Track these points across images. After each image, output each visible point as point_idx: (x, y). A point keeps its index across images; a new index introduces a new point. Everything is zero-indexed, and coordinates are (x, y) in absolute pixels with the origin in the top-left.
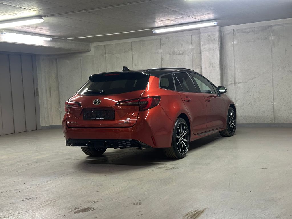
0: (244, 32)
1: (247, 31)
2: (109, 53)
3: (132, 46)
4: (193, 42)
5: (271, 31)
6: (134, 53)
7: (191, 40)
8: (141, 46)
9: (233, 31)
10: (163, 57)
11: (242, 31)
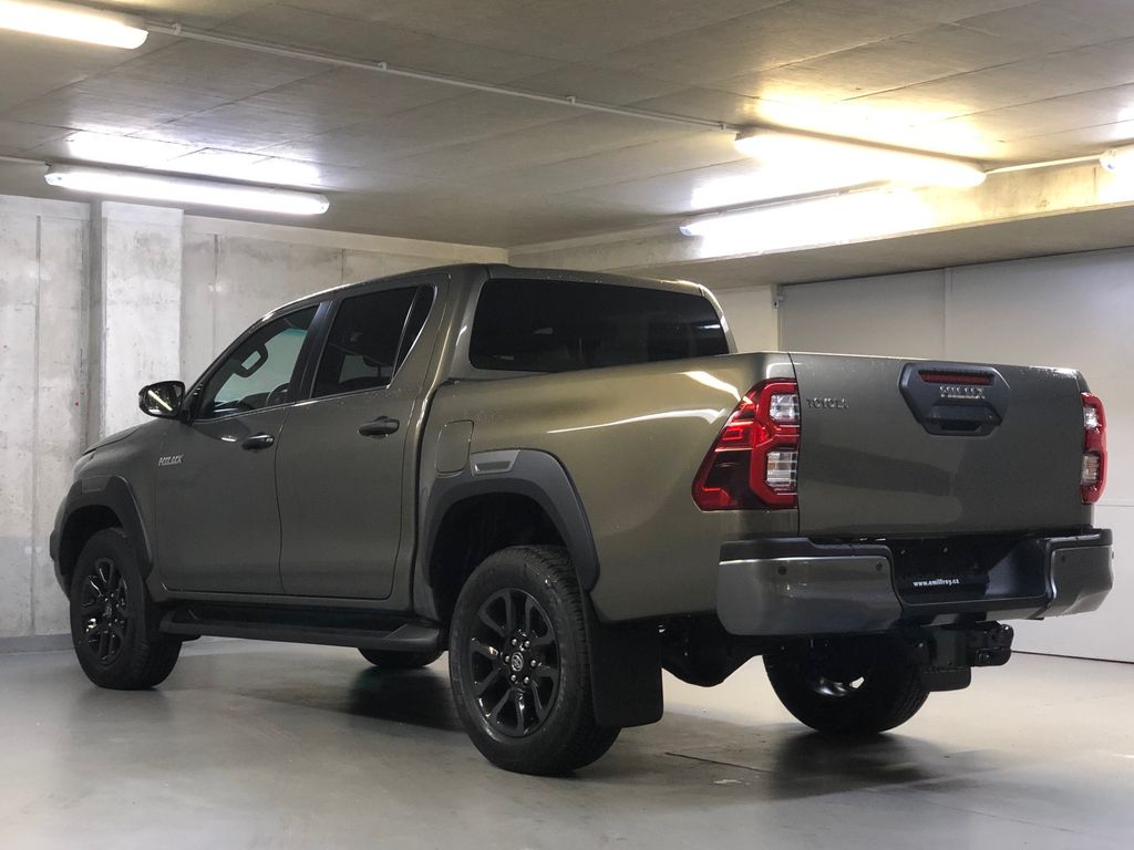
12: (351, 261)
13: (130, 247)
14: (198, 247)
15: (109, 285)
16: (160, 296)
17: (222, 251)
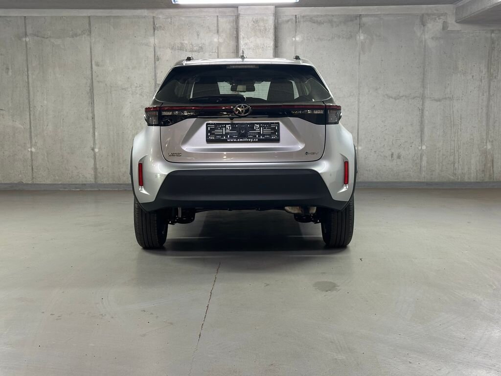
0: (314, 23)
1: (319, 21)
2: (35, 35)
3: (90, 24)
4: (220, 30)
5: (359, 26)
6: (93, 40)
7: (218, 26)
8: (112, 28)
9: (296, 17)
10: (158, 53)
11: (312, 20)
12: (364, 20)
13: (250, 25)
14: (288, 21)
15: (241, 42)
16: (264, 44)
17: (299, 22)
